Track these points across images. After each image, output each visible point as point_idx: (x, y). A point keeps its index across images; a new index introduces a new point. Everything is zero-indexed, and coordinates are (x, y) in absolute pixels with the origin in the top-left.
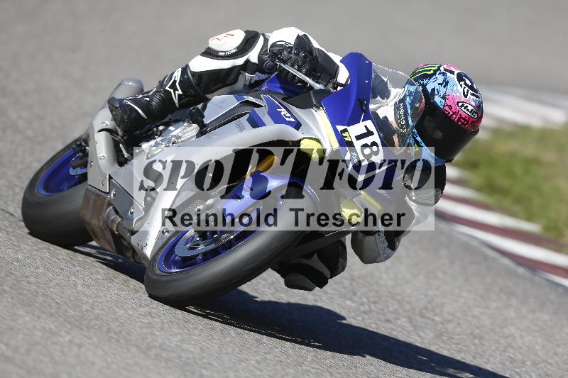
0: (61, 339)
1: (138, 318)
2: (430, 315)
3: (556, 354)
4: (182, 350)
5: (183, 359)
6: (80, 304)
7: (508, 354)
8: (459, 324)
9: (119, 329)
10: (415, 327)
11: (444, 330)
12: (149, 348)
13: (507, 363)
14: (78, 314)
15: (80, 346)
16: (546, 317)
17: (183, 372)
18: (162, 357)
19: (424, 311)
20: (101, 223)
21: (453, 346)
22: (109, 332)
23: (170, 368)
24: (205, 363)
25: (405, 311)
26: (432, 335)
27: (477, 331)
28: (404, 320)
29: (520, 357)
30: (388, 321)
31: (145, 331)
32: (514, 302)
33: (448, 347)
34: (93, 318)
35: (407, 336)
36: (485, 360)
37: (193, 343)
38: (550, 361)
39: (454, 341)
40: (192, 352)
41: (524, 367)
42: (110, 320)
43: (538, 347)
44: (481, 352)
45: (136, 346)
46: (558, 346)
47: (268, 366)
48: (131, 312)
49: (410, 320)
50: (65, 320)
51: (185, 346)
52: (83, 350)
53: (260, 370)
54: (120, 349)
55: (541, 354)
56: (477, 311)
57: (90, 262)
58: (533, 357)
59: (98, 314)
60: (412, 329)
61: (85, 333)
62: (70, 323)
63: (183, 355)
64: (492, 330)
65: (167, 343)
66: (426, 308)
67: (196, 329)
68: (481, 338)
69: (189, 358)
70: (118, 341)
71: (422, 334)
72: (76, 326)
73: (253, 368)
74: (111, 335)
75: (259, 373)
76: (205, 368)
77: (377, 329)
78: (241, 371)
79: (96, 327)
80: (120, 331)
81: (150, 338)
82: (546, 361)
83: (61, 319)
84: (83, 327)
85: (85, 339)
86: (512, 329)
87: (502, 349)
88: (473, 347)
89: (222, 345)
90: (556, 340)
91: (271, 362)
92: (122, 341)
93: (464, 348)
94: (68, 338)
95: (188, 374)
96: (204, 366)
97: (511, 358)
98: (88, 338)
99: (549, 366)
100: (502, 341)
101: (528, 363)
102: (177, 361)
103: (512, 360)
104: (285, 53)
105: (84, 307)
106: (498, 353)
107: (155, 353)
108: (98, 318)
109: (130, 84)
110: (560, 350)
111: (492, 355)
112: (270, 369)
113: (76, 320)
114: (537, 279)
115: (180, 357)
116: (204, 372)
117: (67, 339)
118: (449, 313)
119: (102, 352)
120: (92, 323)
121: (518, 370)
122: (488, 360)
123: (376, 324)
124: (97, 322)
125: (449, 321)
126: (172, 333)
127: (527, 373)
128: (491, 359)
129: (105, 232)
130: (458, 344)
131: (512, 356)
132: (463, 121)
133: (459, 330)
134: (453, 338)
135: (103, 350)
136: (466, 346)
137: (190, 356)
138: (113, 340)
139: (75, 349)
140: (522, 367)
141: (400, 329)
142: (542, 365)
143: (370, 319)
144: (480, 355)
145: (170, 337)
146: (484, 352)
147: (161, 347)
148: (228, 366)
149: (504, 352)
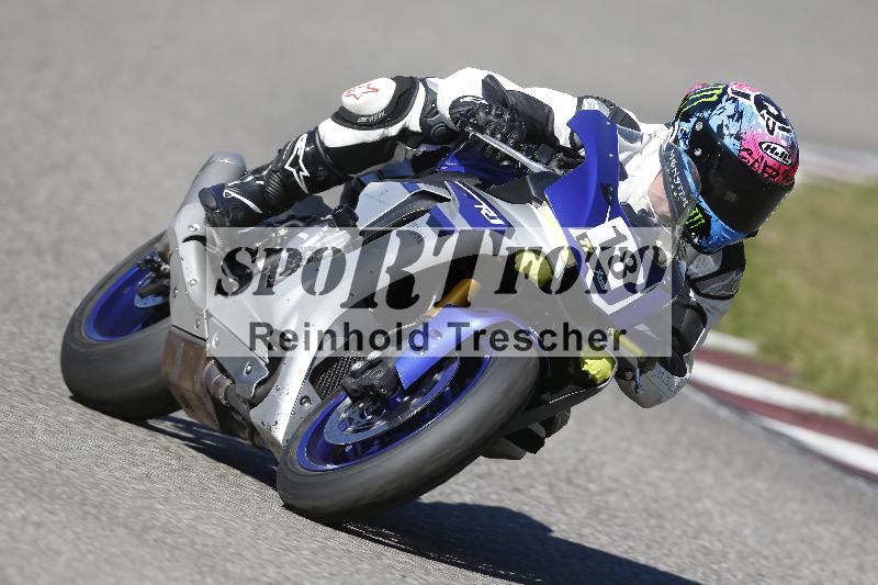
0: (9, 514)
1: (130, 483)
2: (581, 481)
3: (775, 542)
4: (197, 534)
5: (198, 547)
6: (38, 460)
7: (701, 542)
8: (626, 495)
9: (100, 499)
10: (558, 499)
11: (602, 504)
12: (146, 529)
13: (700, 556)
14: (36, 475)
15: (38, 525)
16: (761, 485)
17: (199, 567)
18: (164, 543)
19: (573, 475)
20: (198, 385)
21: (617, 528)
22: (84, 505)
23: (177, 561)
24: (231, 554)
25: (543, 474)
26: (584, 512)
27: (654, 506)
28: (541, 488)
29: (719, 546)
30: (517, 490)
31: (139, 502)
32: (712, 461)
33: (608, 530)
34: (60, 482)
35: (545, 513)
36: (665, 551)
37: (214, 521)
38: (766, 553)
39: (617, 521)
40: (212, 536)
41: (724, 562)
42: (86, 486)
43: (747, 532)
44: (659, 539)
45: (125, 526)
46: (779, 530)
47: (329, 558)
48: (118, 474)
49: (551, 488)
50: (16, 485)
51: (201, 527)
52: (43, 531)
53: (317, 564)
54: (100, 531)
55: (752, 542)
56: (654, 475)
57: (56, 395)
58: (739, 547)
59: (67, 477)
60: (553, 502)
61: (48, 506)
62: (23, 490)
63: (198, 540)
64: (678, 505)
65: (174, 521)
66: (575, 470)
67: (219, 500)
68: (660, 517)
69: (207, 546)
70: (97, 518)
71: (568, 510)
72: (33, 495)
73: (305, 561)
74: (86, 508)
75: (315, 569)
76: (233, 562)
77: (499, 501)
78: (287, 566)
79: (64, 496)
80: (101, 503)
81: (146, 515)
82: (758, 554)
83: (10, 484)
84: (43, 496)
85: (47, 514)
86: (708, 504)
87: (691, 534)
88: (647, 531)
89: (259, 526)
90: (775, 520)
91: (335, 553)
92: (103, 519)
93: (634, 532)
94: (20, 513)
95: (205, 569)
96: (229, 557)
97: (705, 548)
98: (52, 513)
99: (763, 562)
100: (693, 522)
101: (732, 557)
102: (189, 549)
103: (707, 552)
104: (481, 114)
105: (47, 466)
106: (685, 539)
107: (154, 536)
108: (67, 482)
109: (226, 161)
110: (781, 537)
111: (675, 544)
112: (332, 563)
113: (34, 486)
114: (748, 426)
115: (193, 544)
116: (229, 566)
117: (18, 515)
118: (610, 478)
119: (71, 536)
120: (58, 490)
121: (715, 567)
122: (670, 550)
123: (499, 495)
124: (65, 488)
125: (610, 491)
126: (181, 506)
127: (729, 571)
128: (675, 550)
129: (204, 399)
130: (624, 525)
131: (707, 544)
132: (770, 171)
133: (625, 504)
134: (616, 517)
135: (74, 532)
136: (638, 530)
137: (210, 542)
138: (89, 516)
139: (30, 529)
140: (721, 562)
141: (535, 503)
142: (752, 560)
143: (489, 486)
144: (658, 543)
145: (178, 512)
146: (664, 538)
147: (165, 529)
148: (266, 557)
149: (695, 538)
